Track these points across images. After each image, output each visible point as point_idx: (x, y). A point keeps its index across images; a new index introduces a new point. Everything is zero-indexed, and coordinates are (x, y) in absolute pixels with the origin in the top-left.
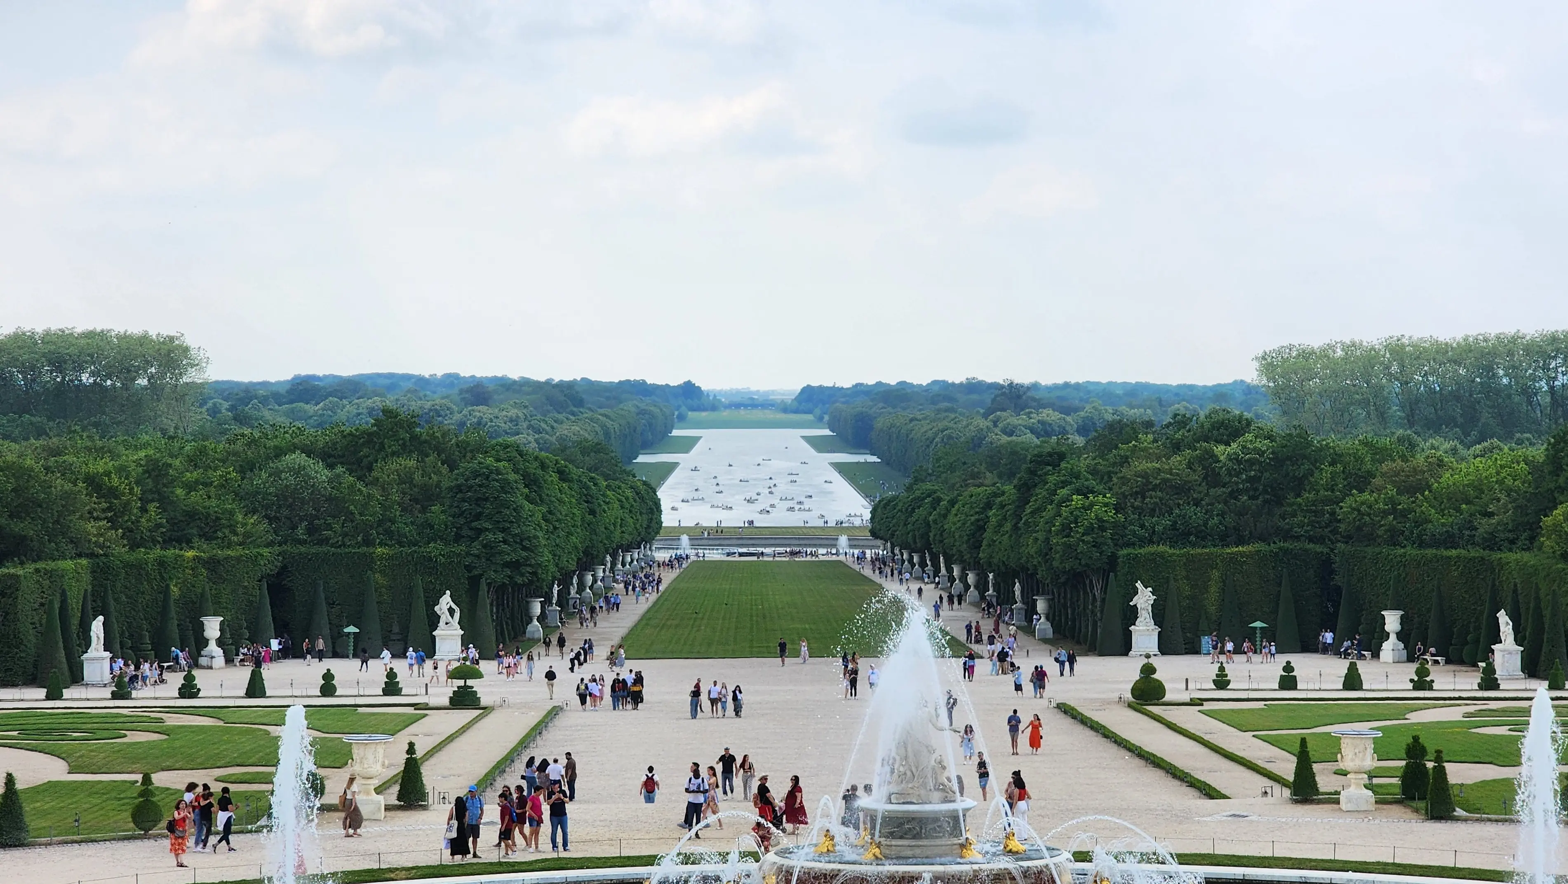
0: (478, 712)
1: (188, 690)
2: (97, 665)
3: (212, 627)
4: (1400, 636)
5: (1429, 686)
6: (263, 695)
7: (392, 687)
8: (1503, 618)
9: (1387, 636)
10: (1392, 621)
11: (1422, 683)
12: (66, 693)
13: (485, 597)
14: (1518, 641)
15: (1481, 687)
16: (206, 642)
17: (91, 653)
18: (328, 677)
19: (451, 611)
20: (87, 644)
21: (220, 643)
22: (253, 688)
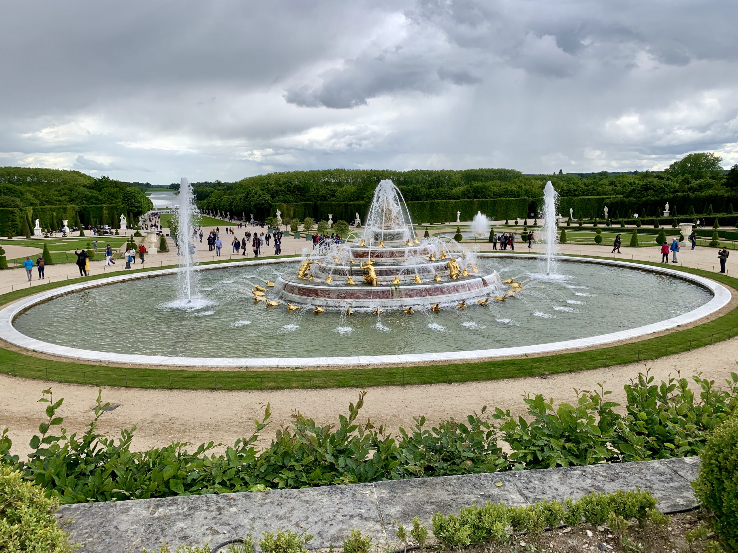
1: (64, 235)
2: (38, 231)
3: (65, 223)
4: (332, 219)
6: (84, 236)
8: (357, 214)
9: (329, 219)
10: (330, 216)
12: (31, 237)
13: (132, 215)
14: (360, 218)
16: (64, 226)
17: (36, 228)
19: (124, 218)
20: (35, 226)
21: (68, 226)
22: (82, 234)
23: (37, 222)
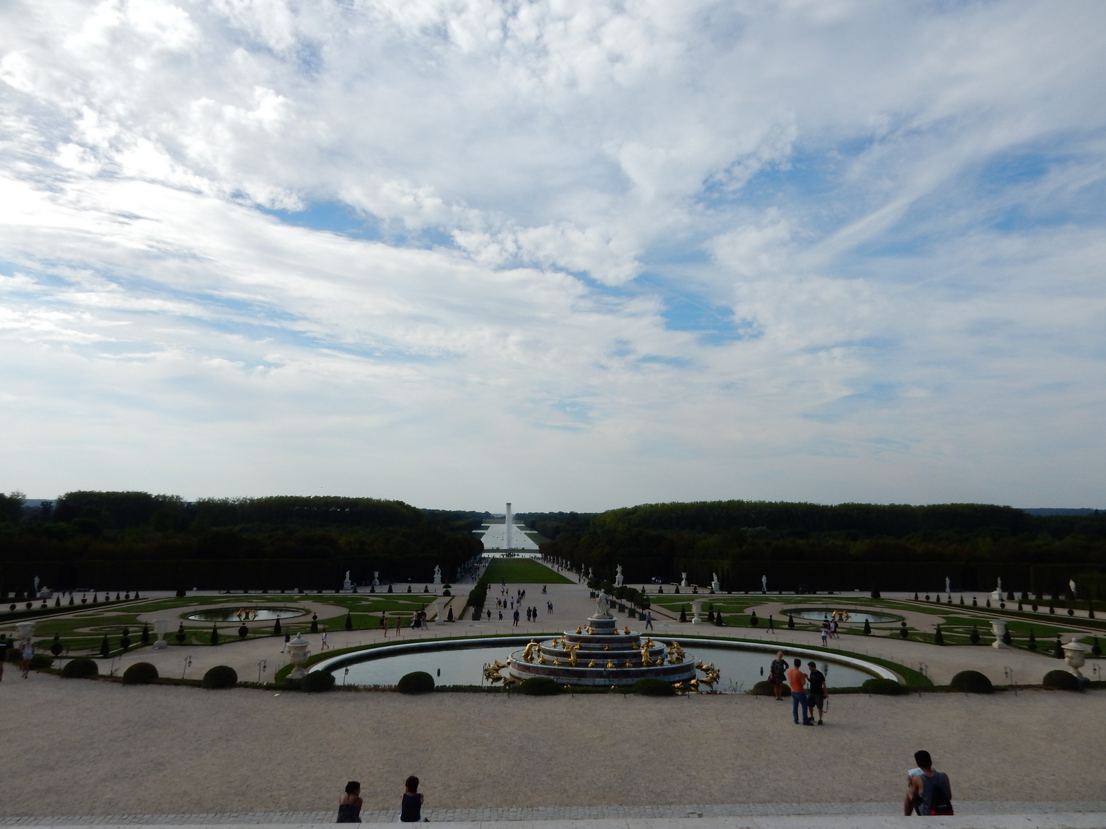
0: (451, 598)
1: (373, 591)
2: (348, 584)
3: (376, 574)
4: (686, 579)
5: (696, 593)
6: (392, 592)
7: (426, 591)
8: (714, 574)
9: (683, 579)
10: (684, 575)
11: (695, 592)
12: (340, 592)
13: (447, 567)
14: (718, 581)
15: (710, 593)
16: (375, 578)
17: (346, 580)
18: (410, 587)
19: (439, 571)
20: (345, 578)
21: (378, 578)
22: (390, 590)
23: (348, 573)
